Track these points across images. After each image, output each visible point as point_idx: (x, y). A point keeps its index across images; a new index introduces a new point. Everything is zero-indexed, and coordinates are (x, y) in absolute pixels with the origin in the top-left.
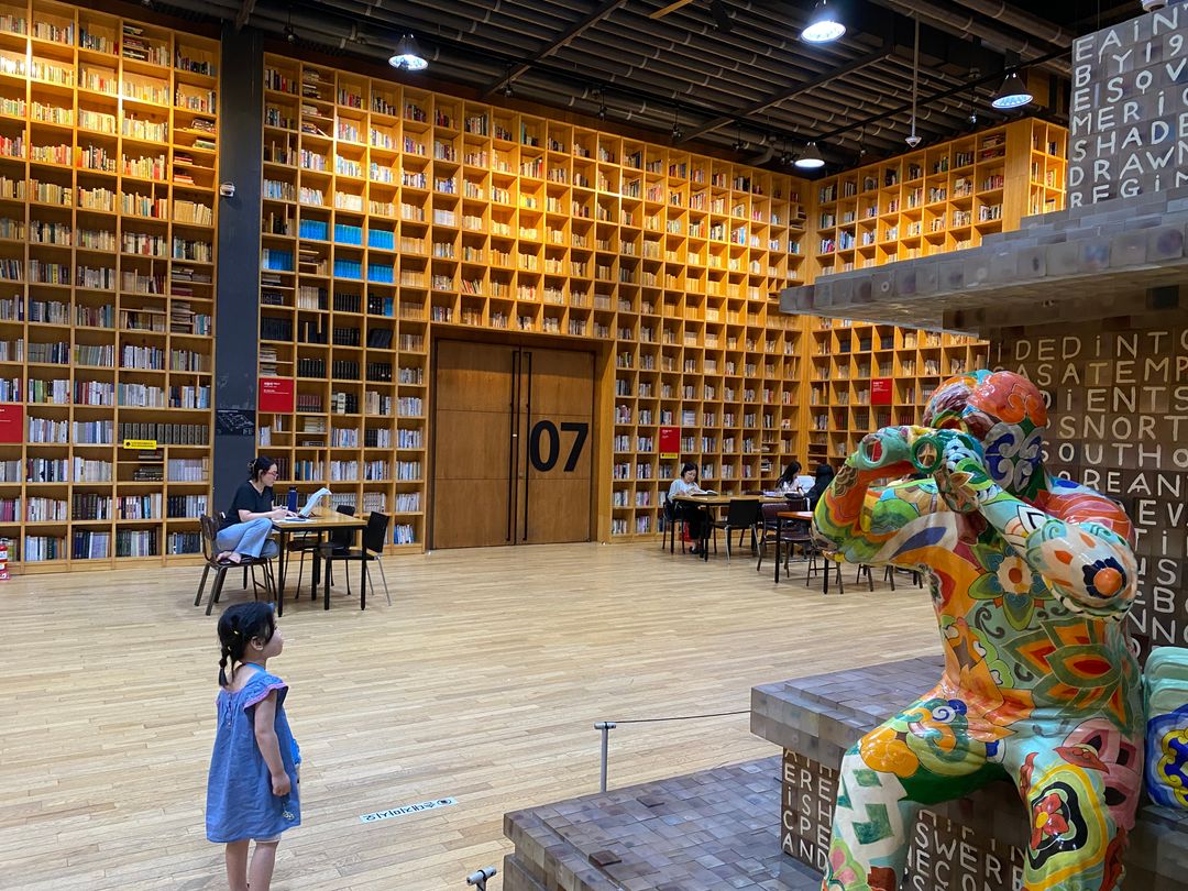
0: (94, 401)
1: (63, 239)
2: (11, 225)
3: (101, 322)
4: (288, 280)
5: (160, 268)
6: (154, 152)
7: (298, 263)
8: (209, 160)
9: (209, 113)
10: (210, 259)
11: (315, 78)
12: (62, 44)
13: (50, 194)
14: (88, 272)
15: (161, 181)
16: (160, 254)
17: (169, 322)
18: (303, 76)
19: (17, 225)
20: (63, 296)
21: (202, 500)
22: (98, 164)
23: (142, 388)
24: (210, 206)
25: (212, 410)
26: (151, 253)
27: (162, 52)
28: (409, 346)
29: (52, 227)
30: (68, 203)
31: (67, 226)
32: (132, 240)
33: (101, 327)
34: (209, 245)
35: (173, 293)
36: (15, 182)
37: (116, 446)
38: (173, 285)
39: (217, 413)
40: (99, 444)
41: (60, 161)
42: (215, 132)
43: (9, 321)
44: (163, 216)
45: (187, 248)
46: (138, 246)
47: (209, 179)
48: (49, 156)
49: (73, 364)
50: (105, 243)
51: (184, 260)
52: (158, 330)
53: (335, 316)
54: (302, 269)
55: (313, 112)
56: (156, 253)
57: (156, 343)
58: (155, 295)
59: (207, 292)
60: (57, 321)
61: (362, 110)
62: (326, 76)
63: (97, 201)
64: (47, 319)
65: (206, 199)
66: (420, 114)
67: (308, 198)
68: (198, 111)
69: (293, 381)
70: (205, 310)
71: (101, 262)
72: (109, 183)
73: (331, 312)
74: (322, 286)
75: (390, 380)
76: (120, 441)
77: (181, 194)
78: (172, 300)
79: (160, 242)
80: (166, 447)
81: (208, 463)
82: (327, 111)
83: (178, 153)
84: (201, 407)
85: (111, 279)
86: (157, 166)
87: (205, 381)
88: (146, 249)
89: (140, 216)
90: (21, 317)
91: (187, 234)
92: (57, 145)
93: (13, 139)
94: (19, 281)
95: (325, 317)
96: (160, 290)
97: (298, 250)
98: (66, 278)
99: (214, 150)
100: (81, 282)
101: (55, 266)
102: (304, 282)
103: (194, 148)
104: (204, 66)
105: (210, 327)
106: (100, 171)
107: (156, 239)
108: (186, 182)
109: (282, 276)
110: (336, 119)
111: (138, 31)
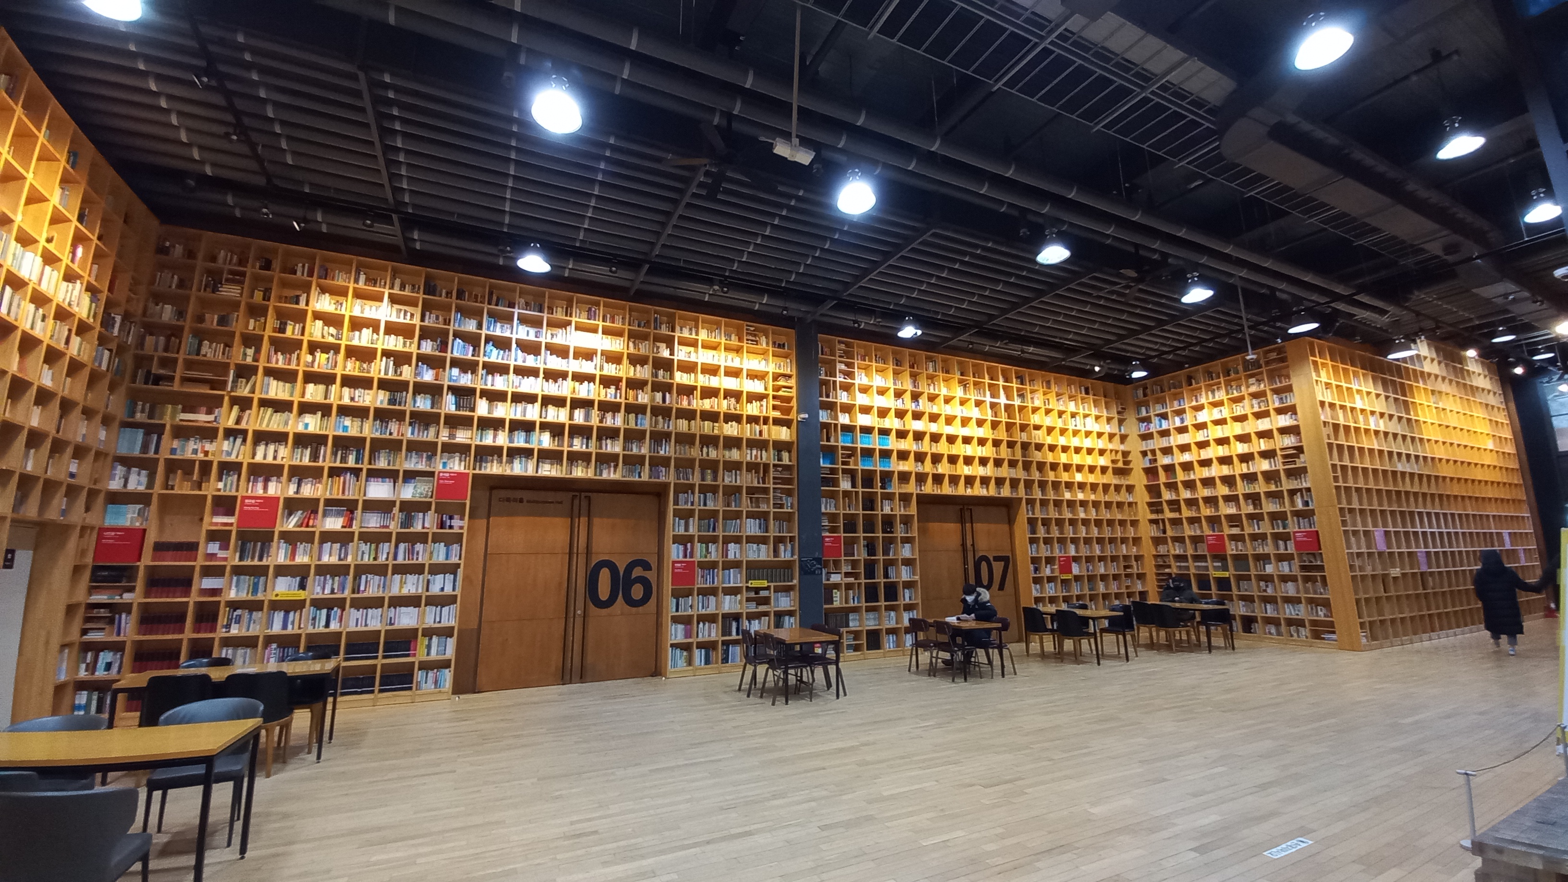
0: (731, 556)
1: (713, 454)
2: (687, 447)
3: (733, 504)
4: (833, 471)
5: (766, 466)
6: (760, 397)
7: (840, 460)
8: (788, 400)
9: (788, 372)
10: (790, 461)
11: (843, 346)
12: (713, 339)
13: (707, 427)
14: (726, 473)
15: (764, 414)
16: (764, 459)
17: (772, 502)
18: (838, 346)
19: (690, 448)
20: (714, 489)
21: (792, 620)
22: (732, 407)
23: (755, 546)
24: (789, 427)
25: (796, 557)
26: (759, 459)
27: (763, 340)
28: (902, 509)
29: (708, 447)
30: (716, 432)
31: (716, 447)
32: (749, 452)
33: (733, 508)
34: (790, 452)
35: (774, 483)
36: (689, 422)
37: (744, 585)
38: (774, 478)
39: (800, 561)
40: (732, 585)
41: (712, 407)
42: (792, 382)
43: (686, 507)
44: (765, 436)
45: (778, 455)
46: (750, 455)
47: (788, 411)
48: (707, 404)
49: (720, 533)
50: (734, 455)
51: (776, 462)
52: (764, 508)
53: (863, 492)
54: (844, 463)
55: (843, 367)
56: (761, 459)
57: (763, 516)
58: (761, 485)
59: (789, 481)
60: (711, 506)
61: (867, 363)
62: (847, 345)
63: (731, 429)
64: (705, 505)
65: (787, 423)
66: (898, 363)
67: (844, 419)
68: (782, 371)
69: (840, 537)
70: (789, 493)
71: (733, 466)
72: (737, 418)
73: (860, 490)
74: (852, 474)
75: (892, 532)
76: (747, 582)
77: (777, 422)
78: (774, 488)
79: (764, 452)
80: (772, 584)
81: (795, 595)
82: (850, 365)
83: (774, 397)
84: (788, 557)
85: (738, 477)
86: (762, 406)
87: (792, 539)
88: (756, 456)
89: (753, 437)
90: (692, 504)
91: (780, 446)
92: (710, 398)
93: (688, 396)
94: (691, 481)
95: (857, 493)
96: (764, 483)
97: (840, 452)
98: (715, 478)
99: (793, 393)
100: (723, 480)
101: (709, 471)
102: (845, 471)
103: (780, 393)
104: (784, 345)
105: (792, 504)
106: (733, 411)
107: (761, 451)
108: (777, 414)
109: (830, 468)
110: (856, 370)
111: (752, 329)
